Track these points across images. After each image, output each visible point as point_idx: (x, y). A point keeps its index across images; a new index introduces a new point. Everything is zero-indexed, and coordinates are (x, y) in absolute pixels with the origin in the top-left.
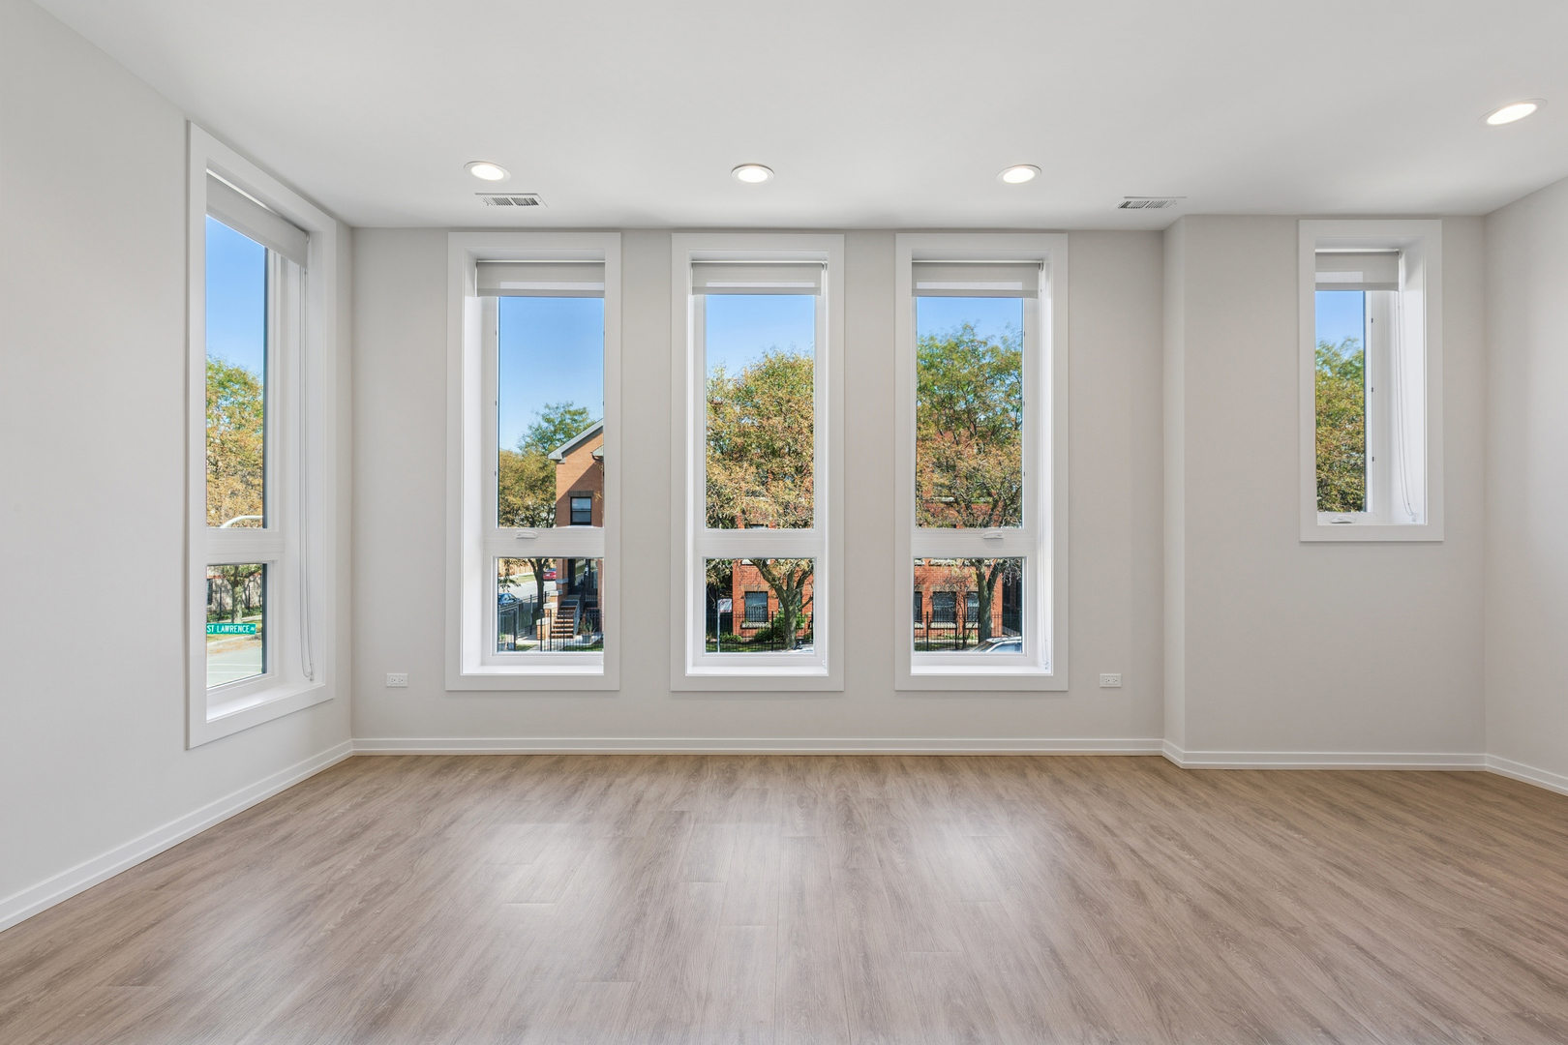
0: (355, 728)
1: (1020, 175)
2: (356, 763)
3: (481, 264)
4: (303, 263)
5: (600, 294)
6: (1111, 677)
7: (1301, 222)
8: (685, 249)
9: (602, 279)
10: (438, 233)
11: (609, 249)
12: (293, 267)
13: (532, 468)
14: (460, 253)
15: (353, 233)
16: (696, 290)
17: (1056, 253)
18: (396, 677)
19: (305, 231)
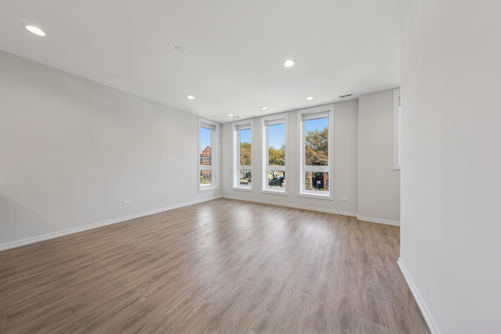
0: (222, 194)
1: (310, 98)
2: (222, 199)
3: (237, 126)
4: (215, 130)
5: (250, 129)
6: (344, 198)
7: (394, 90)
8: (263, 120)
9: (251, 126)
10: (231, 123)
11: (251, 121)
12: (214, 131)
13: (281, 153)
14: (233, 125)
15: (221, 125)
16: (265, 126)
17: (332, 108)
18: (226, 187)
19: (215, 126)
